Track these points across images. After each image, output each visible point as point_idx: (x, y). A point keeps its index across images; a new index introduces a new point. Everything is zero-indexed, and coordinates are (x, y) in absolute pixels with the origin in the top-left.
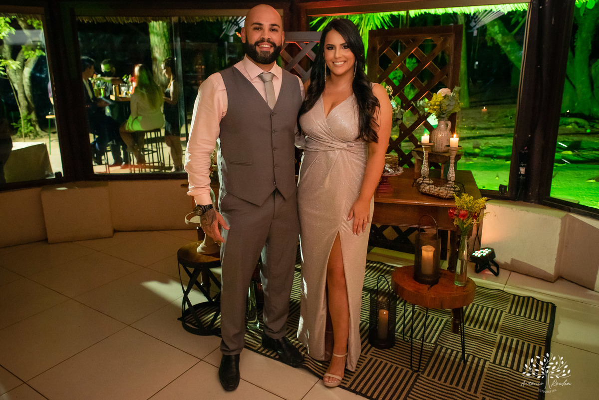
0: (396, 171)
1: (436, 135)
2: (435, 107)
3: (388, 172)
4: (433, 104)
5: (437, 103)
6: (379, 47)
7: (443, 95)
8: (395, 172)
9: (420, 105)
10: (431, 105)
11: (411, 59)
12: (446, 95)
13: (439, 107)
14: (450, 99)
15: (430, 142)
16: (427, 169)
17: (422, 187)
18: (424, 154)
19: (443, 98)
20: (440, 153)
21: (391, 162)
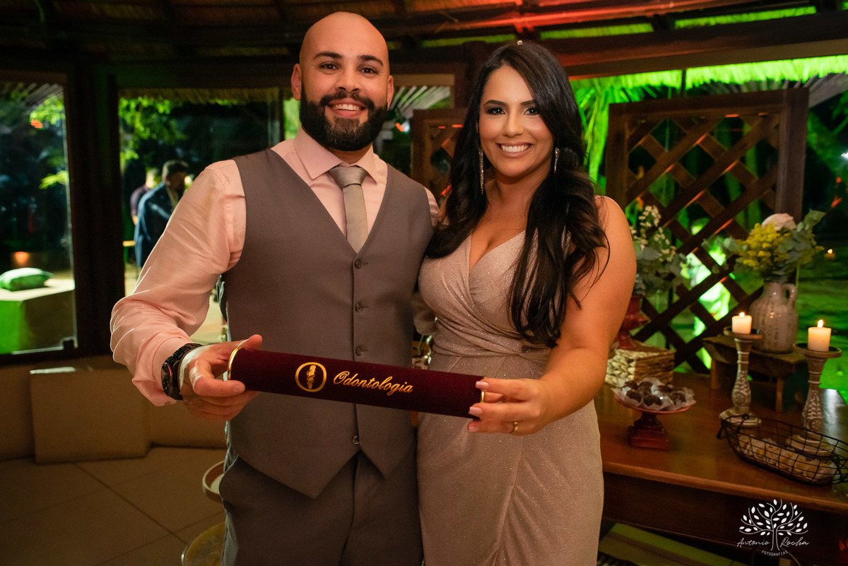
0: (679, 402)
1: (764, 313)
2: (761, 253)
3: (659, 402)
4: (754, 245)
5: (765, 245)
6: (628, 134)
7: (778, 228)
8: (675, 403)
9: (725, 248)
10: (749, 248)
12: (783, 229)
13: (769, 254)
14: (795, 237)
15: (753, 331)
16: (747, 392)
17: (742, 444)
18: (740, 357)
19: (779, 235)
20: (772, 352)
21: (658, 364)
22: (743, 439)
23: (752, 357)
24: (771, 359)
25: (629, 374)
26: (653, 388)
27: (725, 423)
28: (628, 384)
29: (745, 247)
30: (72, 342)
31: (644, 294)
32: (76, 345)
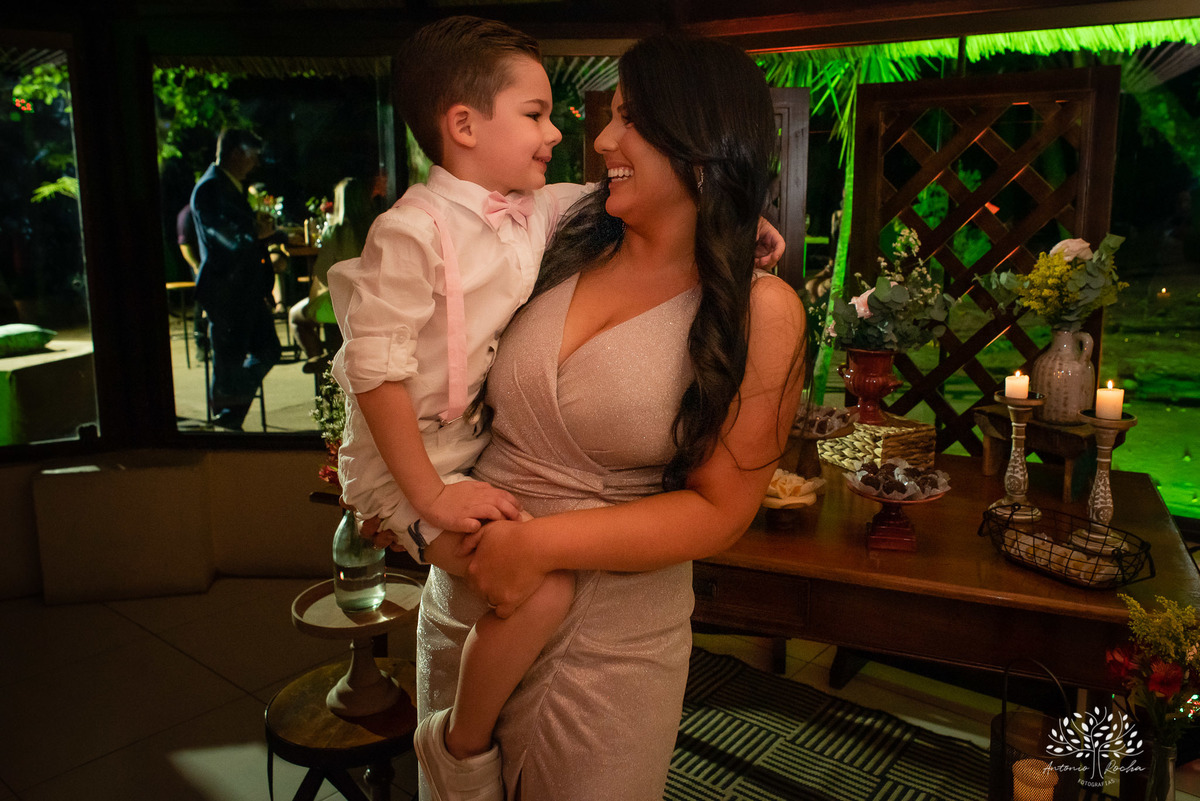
0: (928, 489)
1: (1048, 371)
2: (1046, 292)
3: (903, 489)
4: (1038, 281)
5: (1050, 281)
6: (883, 128)
7: (1069, 259)
8: (924, 491)
9: (1000, 286)
10: (1032, 286)
12: (1076, 259)
13: (1057, 293)
14: (1090, 269)
15: (1031, 395)
16: (1024, 475)
17: (1008, 542)
18: (1014, 429)
19: (1069, 267)
20: (1060, 424)
21: (913, 443)
22: (1010, 534)
23: (1030, 430)
24: (1058, 432)
25: (876, 456)
26: (896, 471)
27: (989, 516)
28: (865, 467)
29: (1027, 284)
30: (93, 428)
31: (896, 349)
32: (99, 434)
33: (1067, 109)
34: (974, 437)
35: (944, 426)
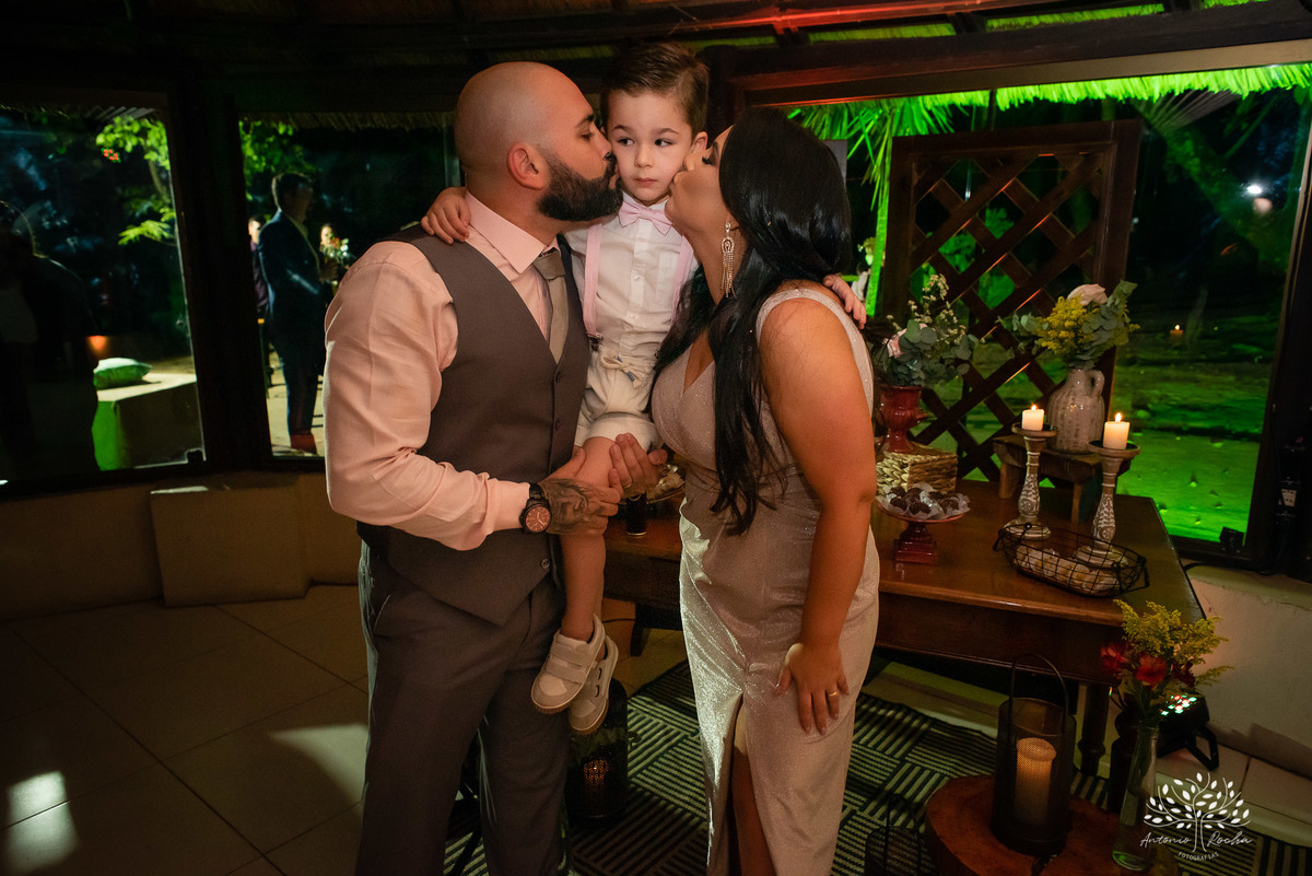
0: (950, 510)
1: (1062, 406)
2: (1063, 334)
3: (927, 510)
4: (1056, 323)
5: (1067, 324)
6: (916, 179)
7: (1085, 303)
8: (945, 511)
9: (1021, 327)
10: (1050, 328)
11: (995, 211)
12: (1091, 303)
13: (1073, 335)
14: (1103, 313)
15: (1046, 427)
16: (1036, 499)
17: (1020, 556)
18: (1029, 458)
19: (1085, 311)
20: (1070, 453)
21: (936, 469)
22: (1022, 550)
23: (1043, 458)
24: (1069, 460)
25: (903, 481)
26: (922, 494)
27: (1003, 534)
28: (894, 491)
29: (1045, 327)
30: (199, 453)
31: (923, 385)
32: (205, 459)
33: (1090, 160)
34: (992, 464)
35: (965, 454)
